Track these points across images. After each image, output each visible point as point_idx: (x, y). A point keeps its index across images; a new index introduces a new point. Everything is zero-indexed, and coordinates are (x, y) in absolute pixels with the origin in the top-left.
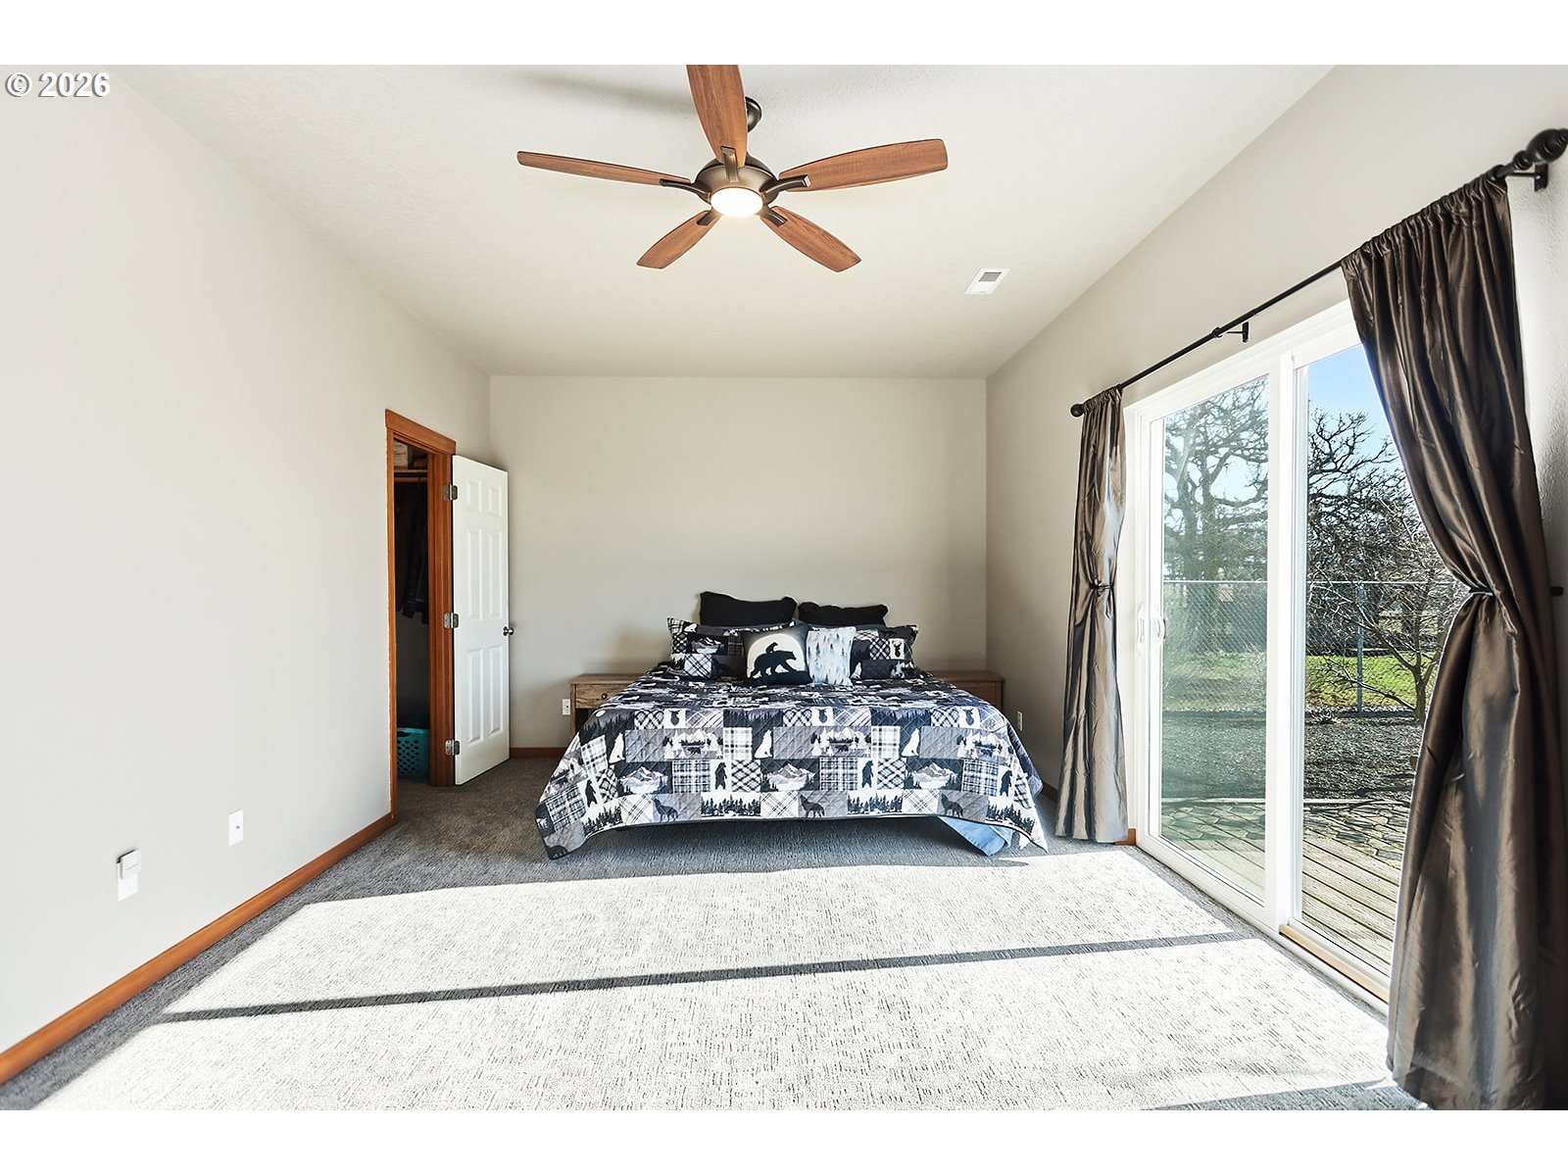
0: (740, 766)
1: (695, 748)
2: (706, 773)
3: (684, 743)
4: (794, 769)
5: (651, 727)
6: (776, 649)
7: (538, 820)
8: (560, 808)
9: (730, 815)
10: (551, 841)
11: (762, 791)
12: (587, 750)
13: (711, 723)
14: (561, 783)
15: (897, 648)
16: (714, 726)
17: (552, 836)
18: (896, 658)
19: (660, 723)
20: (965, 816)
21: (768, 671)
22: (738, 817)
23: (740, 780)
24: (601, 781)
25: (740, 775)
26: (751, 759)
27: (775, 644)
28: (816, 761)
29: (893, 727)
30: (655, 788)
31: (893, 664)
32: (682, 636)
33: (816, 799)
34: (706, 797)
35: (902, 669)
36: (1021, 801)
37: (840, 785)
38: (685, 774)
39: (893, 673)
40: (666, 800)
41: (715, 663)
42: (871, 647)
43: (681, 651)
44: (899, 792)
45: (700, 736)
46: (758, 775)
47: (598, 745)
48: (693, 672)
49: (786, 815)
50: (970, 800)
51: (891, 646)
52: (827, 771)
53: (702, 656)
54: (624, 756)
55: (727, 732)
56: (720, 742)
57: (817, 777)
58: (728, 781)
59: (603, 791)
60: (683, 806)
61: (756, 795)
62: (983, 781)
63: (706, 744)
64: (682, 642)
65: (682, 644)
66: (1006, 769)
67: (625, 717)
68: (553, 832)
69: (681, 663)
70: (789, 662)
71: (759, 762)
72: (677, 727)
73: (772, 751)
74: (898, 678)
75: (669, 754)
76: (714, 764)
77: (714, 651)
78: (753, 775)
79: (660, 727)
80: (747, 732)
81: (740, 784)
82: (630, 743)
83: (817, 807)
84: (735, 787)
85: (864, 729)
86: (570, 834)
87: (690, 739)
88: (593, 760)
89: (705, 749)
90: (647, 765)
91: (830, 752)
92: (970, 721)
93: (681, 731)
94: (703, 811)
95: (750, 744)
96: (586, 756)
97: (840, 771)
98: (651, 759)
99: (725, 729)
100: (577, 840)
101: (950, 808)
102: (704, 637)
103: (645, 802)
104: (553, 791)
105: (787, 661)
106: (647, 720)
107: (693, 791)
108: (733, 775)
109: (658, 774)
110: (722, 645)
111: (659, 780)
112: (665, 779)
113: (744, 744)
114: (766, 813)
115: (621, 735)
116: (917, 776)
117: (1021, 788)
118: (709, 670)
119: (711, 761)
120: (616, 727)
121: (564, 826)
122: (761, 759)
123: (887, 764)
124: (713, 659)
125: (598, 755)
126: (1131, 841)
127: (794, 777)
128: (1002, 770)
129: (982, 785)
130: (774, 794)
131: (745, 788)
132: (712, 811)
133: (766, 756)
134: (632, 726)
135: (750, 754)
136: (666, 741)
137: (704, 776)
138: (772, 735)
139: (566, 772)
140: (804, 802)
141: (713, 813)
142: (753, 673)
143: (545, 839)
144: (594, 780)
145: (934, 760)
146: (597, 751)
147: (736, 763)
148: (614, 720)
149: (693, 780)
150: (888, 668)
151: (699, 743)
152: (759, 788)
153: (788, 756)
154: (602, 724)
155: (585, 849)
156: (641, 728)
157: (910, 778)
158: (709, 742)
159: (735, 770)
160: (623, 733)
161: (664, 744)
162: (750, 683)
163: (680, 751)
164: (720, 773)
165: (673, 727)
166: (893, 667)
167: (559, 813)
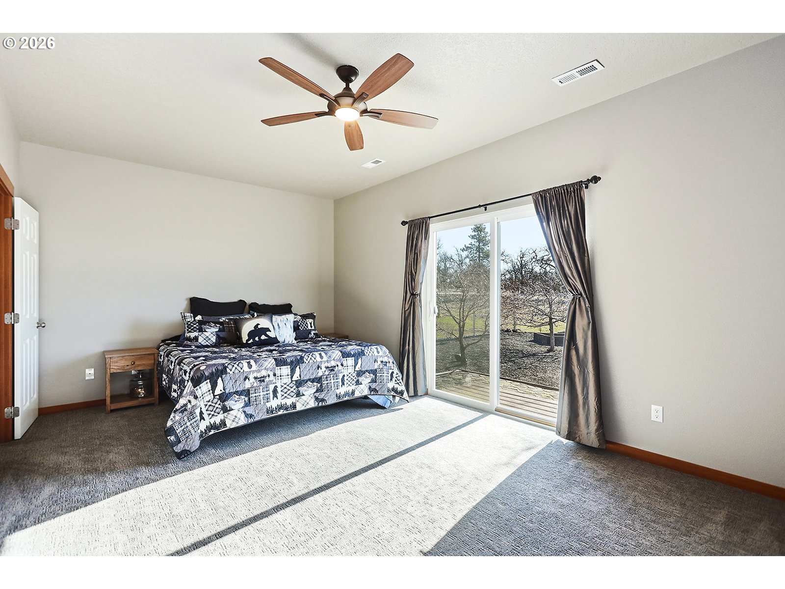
0: (285, 386)
1: (261, 380)
2: (268, 392)
3: (255, 378)
4: (311, 383)
5: (237, 371)
6: (259, 327)
7: (168, 438)
8: (183, 427)
9: (281, 412)
10: (178, 449)
11: (297, 397)
12: (199, 390)
13: (269, 365)
14: (182, 412)
15: (311, 324)
16: (271, 367)
17: (179, 445)
18: (311, 328)
19: (241, 369)
20: (379, 393)
21: (257, 339)
22: (285, 412)
23: (285, 393)
24: (207, 407)
25: (285, 390)
26: (290, 381)
27: (258, 324)
28: (320, 378)
29: (351, 358)
30: (242, 405)
31: (309, 332)
32: (194, 322)
33: (321, 397)
34: (268, 405)
35: (314, 334)
36: (398, 383)
37: (333, 388)
38: (257, 395)
39: (310, 336)
40: (249, 410)
41: (218, 337)
42: (299, 324)
43: (195, 331)
44: (353, 387)
45: (264, 373)
46: (295, 389)
47: (205, 386)
48: (204, 343)
49: (309, 407)
50: (381, 386)
51: (308, 323)
52: (326, 382)
53: (210, 333)
54: (224, 389)
55: (278, 369)
56: (275, 375)
57: (321, 386)
58: (279, 395)
59: (209, 412)
60: (257, 412)
61: (294, 400)
62: (385, 376)
63: (267, 377)
64: (195, 326)
65: (195, 327)
66: (392, 371)
67: (220, 368)
68: (180, 442)
69: (196, 339)
70: (268, 333)
71: (294, 382)
72: (251, 370)
73: (300, 376)
74: (312, 338)
75: (247, 385)
76: (272, 387)
77: (217, 330)
78: (292, 390)
79: (242, 371)
80: (288, 368)
81: (286, 395)
82: (226, 382)
83: (323, 400)
84: (283, 397)
85: (340, 360)
86: (192, 441)
87: (259, 375)
88: (202, 395)
89: (267, 379)
90: (236, 393)
91: (327, 373)
92: (378, 352)
93: (254, 372)
94: (268, 413)
95: (290, 374)
96: (199, 393)
97: (332, 381)
98: (238, 389)
99: (277, 368)
100: (195, 443)
101: (372, 391)
102: (209, 322)
103: (240, 413)
104: (177, 418)
105: (267, 333)
106: (234, 368)
107: (262, 403)
108: (281, 391)
109: (243, 397)
110: (221, 327)
111: (244, 400)
112: (247, 399)
113: (287, 374)
114: (299, 407)
115: (220, 378)
116: (360, 379)
117: (398, 378)
118: (214, 341)
119: (270, 385)
120: (216, 374)
121: (187, 438)
122: (295, 381)
123: (350, 375)
124: (217, 335)
125: (205, 392)
126: (426, 394)
127: (311, 387)
128: (390, 371)
129: (385, 379)
130: (303, 397)
131: (288, 397)
132: (272, 412)
133: (298, 379)
134: (226, 373)
135: (290, 379)
136: (246, 378)
137: (267, 394)
138: (300, 368)
139: (186, 405)
140: (317, 399)
141: (273, 413)
142: (247, 341)
143: (174, 448)
144: (203, 407)
145: (367, 371)
146: (204, 390)
147: (283, 385)
148: (214, 370)
149: (262, 397)
150: (308, 333)
151: (264, 377)
152: (295, 396)
153: (308, 378)
154: (207, 374)
155: (201, 448)
156: (231, 373)
157: (358, 380)
158: (269, 376)
159: (283, 388)
160: (222, 377)
161: (245, 380)
162: (246, 345)
163: (254, 383)
164: (275, 391)
165: (249, 370)
166: (310, 333)
167: (183, 430)
